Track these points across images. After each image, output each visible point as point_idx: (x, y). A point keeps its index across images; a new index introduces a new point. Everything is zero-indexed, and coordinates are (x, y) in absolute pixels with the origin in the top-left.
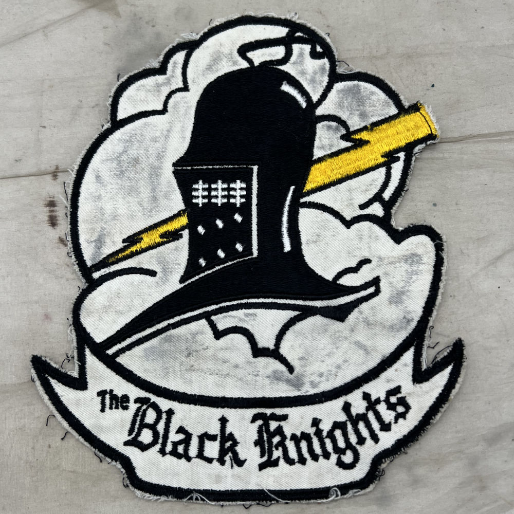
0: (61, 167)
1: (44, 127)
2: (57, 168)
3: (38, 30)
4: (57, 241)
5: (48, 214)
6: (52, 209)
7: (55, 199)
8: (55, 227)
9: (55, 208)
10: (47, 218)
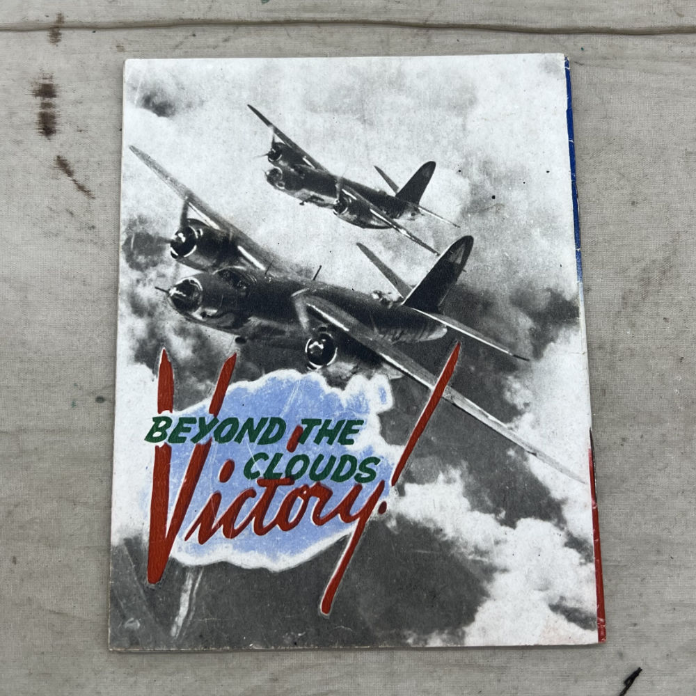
0: (70, 18)
2: (60, 19)
4: (53, 163)
5: (38, 110)
6: (47, 100)
7: (55, 82)
8: (53, 137)
9: (54, 99)
10: (36, 118)
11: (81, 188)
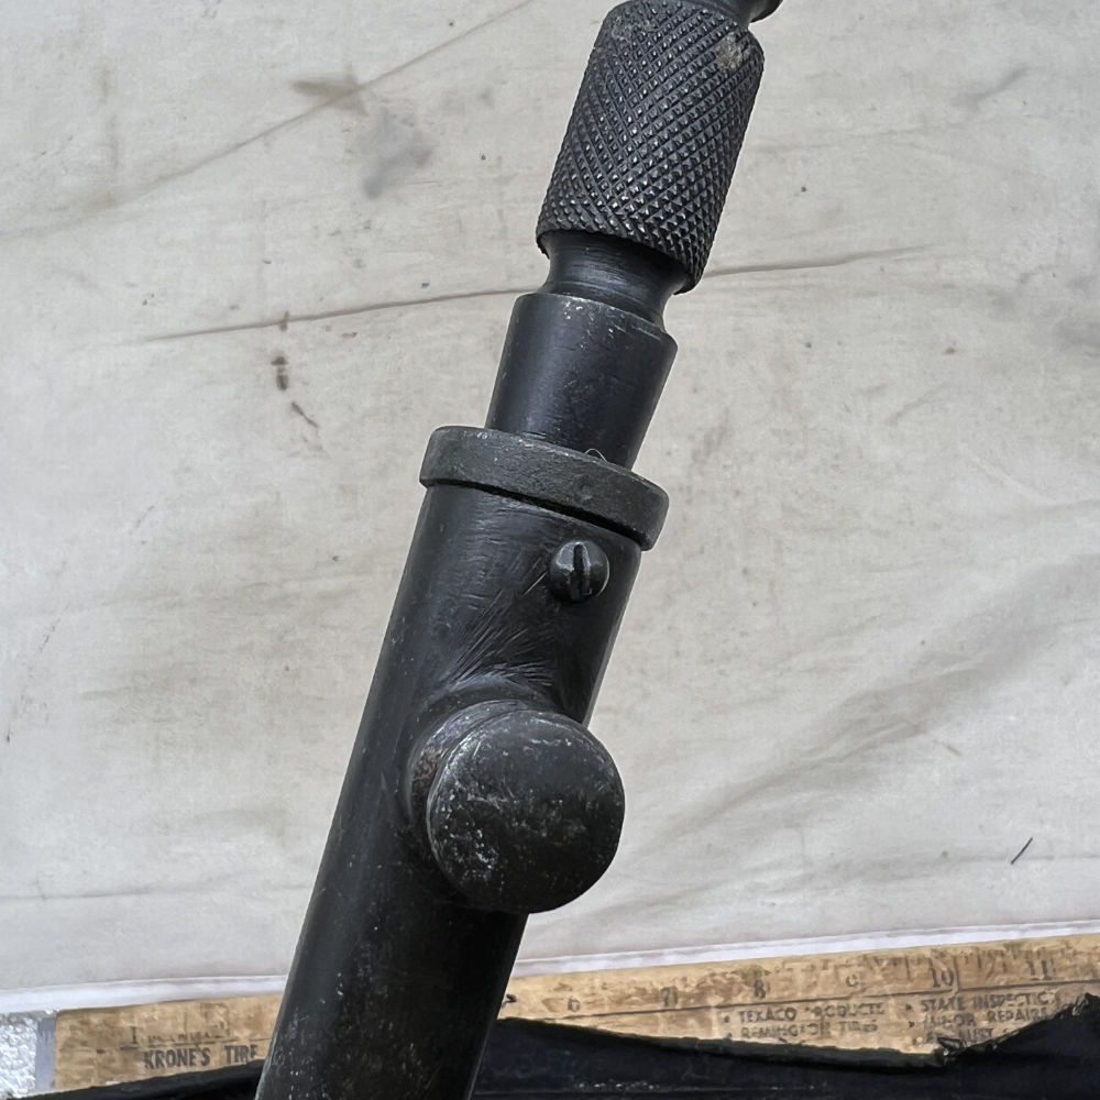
0: (293, 313)
1: (268, 262)
2: (287, 314)
3: (254, 139)
4: (289, 408)
5: (276, 374)
6: (282, 366)
7: (285, 355)
8: (288, 390)
9: (285, 365)
10: (274, 379)
11: (310, 422)
